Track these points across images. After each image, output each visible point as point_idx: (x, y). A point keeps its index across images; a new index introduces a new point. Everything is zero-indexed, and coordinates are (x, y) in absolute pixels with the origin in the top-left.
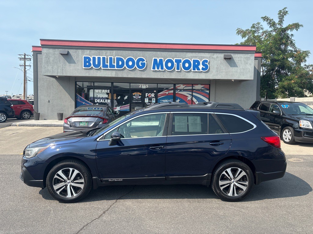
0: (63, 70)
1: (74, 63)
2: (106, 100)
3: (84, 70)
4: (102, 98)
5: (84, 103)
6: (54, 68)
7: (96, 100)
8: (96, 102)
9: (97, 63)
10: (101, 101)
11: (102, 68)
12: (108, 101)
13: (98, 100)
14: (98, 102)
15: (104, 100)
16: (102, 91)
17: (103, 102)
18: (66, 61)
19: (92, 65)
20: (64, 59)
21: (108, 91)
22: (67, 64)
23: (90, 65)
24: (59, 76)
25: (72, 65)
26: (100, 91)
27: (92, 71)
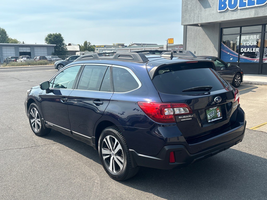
0: (198, 17)
1: (210, 7)
2: (254, 49)
3: (219, 14)
4: (250, 47)
5: (229, 53)
6: (191, 16)
7: (241, 49)
8: (241, 51)
9: (233, 3)
10: (248, 50)
11: (239, 8)
12: (257, 50)
13: (245, 49)
14: (245, 51)
15: (251, 49)
16: (249, 38)
17: (250, 52)
18: (202, 6)
19: (228, 7)
20: (200, 4)
21: (258, 37)
22: (203, 9)
23: (225, 5)
24: (201, 23)
25: (208, 9)
26: (247, 37)
27: (227, 14)
